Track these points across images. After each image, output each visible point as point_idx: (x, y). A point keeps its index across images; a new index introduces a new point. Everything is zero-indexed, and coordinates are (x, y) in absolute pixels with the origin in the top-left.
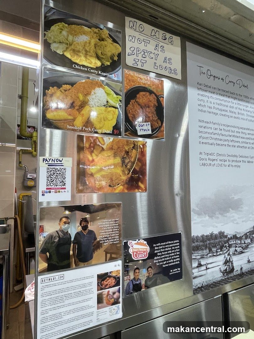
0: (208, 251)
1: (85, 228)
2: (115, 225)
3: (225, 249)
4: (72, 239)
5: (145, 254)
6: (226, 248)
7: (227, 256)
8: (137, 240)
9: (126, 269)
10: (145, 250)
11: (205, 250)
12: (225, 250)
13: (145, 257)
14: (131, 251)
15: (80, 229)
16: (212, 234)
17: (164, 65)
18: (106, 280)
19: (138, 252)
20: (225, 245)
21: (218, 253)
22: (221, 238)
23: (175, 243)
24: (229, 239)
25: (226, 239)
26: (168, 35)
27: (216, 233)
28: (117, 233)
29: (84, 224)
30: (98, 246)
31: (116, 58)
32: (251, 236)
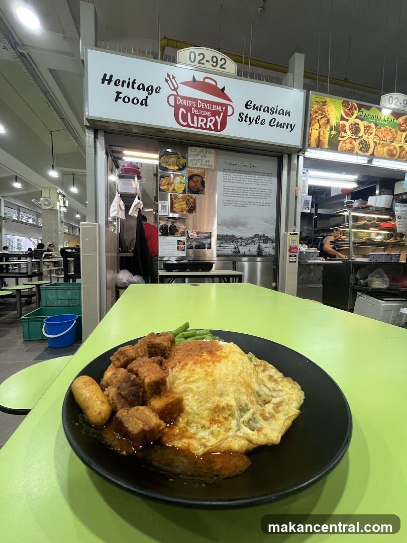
1: (173, 224)
2: (183, 225)
4: (169, 227)
8: (192, 232)
9: (187, 241)
13: (195, 238)
14: (189, 235)
15: (171, 224)
16: (228, 235)
17: (205, 164)
22: (233, 237)
24: (237, 239)
26: (208, 150)
31: (184, 165)
32: (252, 240)
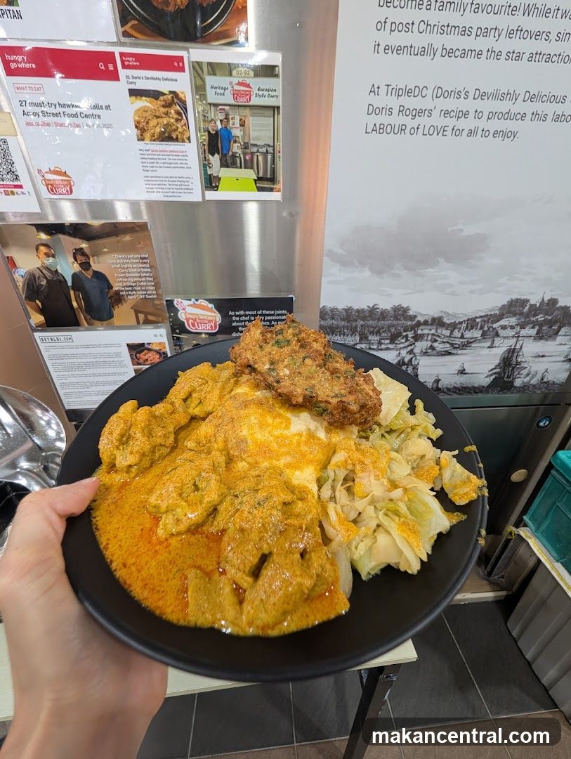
0: (358, 338)
1: (86, 266)
2: (143, 266)
3: (404, 341)
4: (70, 284)
5: (213, 325)
6: (407, 340)
7: (404, 355)
8: (193, 300)
9: (176, 343)
10: (211, 318)
11: (350, 336)
12: (403, 343)
13: (212, 330)
14: (182, 316)
15: (76, 268)
16: (373, 309)
18: (144, 353)
19: (198, 321)
20: (404, 334)
21: (383, 346)
22: (396, 319)
23: (278, 315)
24: (419, 324)
25: (409, 323)
27: (384, 308)
28: (151, 281)
29: (81, 259)
30: (118, 298)
32: (486, 326)
